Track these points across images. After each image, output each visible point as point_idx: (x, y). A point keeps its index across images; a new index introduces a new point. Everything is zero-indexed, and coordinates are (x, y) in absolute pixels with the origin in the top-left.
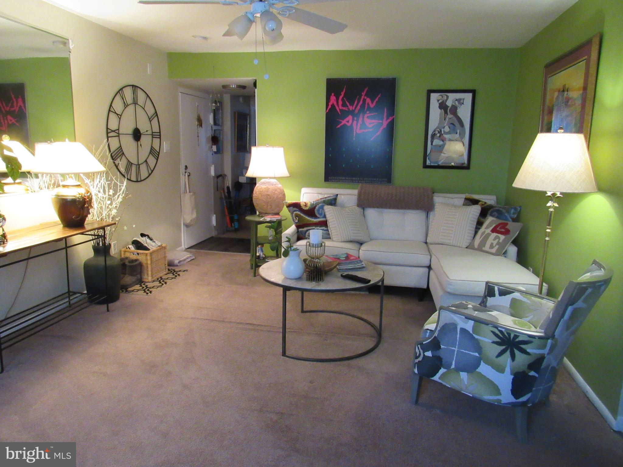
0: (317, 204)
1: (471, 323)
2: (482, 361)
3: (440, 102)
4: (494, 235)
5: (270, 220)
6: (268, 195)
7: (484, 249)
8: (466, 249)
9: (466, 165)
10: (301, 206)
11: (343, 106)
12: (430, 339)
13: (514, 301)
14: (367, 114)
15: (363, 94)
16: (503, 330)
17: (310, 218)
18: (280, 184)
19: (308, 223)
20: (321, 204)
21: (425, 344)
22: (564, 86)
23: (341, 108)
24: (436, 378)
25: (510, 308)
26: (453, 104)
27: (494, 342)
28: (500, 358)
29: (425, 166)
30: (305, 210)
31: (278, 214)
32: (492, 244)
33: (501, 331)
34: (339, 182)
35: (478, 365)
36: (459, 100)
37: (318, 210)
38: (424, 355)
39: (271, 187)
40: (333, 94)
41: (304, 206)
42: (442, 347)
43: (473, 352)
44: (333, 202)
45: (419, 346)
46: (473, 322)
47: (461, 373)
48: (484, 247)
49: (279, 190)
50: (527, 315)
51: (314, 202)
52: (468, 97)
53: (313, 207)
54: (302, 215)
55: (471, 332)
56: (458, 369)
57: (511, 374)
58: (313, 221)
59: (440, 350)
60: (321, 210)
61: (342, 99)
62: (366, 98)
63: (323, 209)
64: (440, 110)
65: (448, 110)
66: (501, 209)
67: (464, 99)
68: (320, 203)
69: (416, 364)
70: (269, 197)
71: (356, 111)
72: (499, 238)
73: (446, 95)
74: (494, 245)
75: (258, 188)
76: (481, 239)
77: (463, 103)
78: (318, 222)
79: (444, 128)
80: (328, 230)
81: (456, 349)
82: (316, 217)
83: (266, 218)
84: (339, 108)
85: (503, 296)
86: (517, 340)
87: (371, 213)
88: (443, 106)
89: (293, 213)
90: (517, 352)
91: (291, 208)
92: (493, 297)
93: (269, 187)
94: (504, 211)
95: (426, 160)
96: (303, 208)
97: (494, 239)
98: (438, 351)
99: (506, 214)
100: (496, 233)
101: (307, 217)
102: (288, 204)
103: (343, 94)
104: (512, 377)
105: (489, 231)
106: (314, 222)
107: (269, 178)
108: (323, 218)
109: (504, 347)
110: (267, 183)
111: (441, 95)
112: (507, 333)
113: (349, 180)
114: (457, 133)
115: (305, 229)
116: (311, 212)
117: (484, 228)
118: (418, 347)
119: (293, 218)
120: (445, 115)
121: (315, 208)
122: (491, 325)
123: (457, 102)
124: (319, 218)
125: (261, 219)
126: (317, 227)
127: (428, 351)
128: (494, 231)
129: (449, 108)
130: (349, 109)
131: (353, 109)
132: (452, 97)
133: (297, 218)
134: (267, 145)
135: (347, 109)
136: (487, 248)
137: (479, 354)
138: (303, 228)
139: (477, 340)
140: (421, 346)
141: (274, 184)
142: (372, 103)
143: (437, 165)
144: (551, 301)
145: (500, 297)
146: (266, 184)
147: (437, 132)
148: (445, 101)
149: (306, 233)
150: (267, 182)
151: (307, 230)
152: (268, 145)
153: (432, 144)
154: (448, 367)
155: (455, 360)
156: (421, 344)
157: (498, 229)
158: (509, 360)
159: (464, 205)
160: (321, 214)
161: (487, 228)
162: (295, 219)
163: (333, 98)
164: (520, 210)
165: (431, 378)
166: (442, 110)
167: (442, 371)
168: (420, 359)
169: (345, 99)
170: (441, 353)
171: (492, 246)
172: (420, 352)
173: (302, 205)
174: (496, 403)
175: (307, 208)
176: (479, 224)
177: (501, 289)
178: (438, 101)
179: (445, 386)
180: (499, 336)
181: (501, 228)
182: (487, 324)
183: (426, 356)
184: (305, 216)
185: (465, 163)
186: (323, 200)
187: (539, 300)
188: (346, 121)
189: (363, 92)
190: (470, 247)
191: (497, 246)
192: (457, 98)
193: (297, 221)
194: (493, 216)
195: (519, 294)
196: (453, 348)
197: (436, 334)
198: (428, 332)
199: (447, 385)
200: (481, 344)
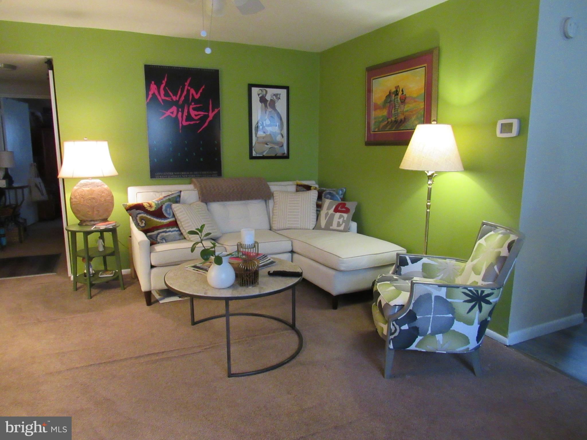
0: (162, 204)
1: (444, 289)
2: (455, 320)
3: (260, 96)
4: (338, 214)
5: (106, 228)
6: (94, 198)
7: (331, 227)
8: (313, 230)
9: (285, 155)
10: (145, 208)
11: (165, 95)
12: (405, 313)
13: (424, 265)
14: (192, 105)
15: (187, 84)
16: (472, 289)
17: (159, 219)
18: (106, 184)
19: (158, 225)
20: (167, 203)
21: (400, 319)
22: (397, 87)
23: (164, 98)
24: (413, 347)
25: (422, 272)
26: (272, 98)
27: (465, 301)
28: (470, 313)
29: (252, 157)
30: (151, 211)
31: (105, 220)
32: (339, 222)
33: (470, 291)
34: (167, 177)
35: (452, 324)
36: (276, 95)
37: (166, 210)
38: (400, 330)
39: (96, 189)
40: (153, 82)
41: (149, 207)
42: (418, 317)
43: (447, 314)
44: (178, 200)
45: (394, 323)
46: (446, 288)
47: (437, 336)
48: (332, 226)
49: (106, 192)
50: (438, 275)
51: (158, 202)
52: (283, 92)
53: (159, 207)
54: (149, 217)
55: (445, 298)
56: (434, 333)
57: (478, 324)
58: (163, 222)
59: (417, 321)
60: (168, 209)
61: (164, 89)
62: (189, 88)
63: (171, 208)
64: (261, 104)
65: (268, 104)
66: (332, 192)
67: (280, 94)
68: (166, 201)
69: (391, 341)
70: (94, 201)
71: (180, 101)
72: (343, 216)
73: (265, 90)
74: (341, 223)
75: (78, 191)
76: (327, 219)
77: (280, 98)
78: (168, 223)
79: (265, 120)
80: (180, 230)
81: (432, 316)
82: (165, 218)
83: (97, 226)
84: (161, 97)
85: (415, 263)
86: (484, 294)
87: (216, 207)
88: (263, 100)
89: (137, 216)
90: (483, 304)
91: (134, 210)
92: (406, 265)
93: (94, 189)
94: (334, 193)
95: (252, 152)
96: (149, 209)
97: (339, 218)
98: (415, 322)
99: (337, 196)
100: (339, 212)
101: (155, 219)
102: (128, 206)
103: (164, 82)
104: (479, 325)
105: (331, 211)
106: (165, 224)
107: (90, 178)
108: (172, 217)
109: (473, 303)
110: (91, 185)
111: (260, 90)
112: (476, 291)
113: (178, 175)
114: (276, 126)
115: (156, 232)
116: (158, 213)
117: (326, 209)
118: (393, 325)
119: (137, 221)
120: (265, 108)
121: (161, 207)
122: (461, 287)
123: (274, 96)
124: (168, 218)
125: (92, 228)
126: (169, 228)
127: (405, 325)
128: (336, 210)
129: (268, 102)
130: (172, 99)
131: (177, 99)
132: (271, 92)
133: (143, 221)
134: (85, 139)
135: (170, 99)
136: (334, 226)
137: (452, 315)
138: (154, 232)
139: (450, 303)
140: (396, 322)
141: (100, 184)
142: (197, 94)
143: (262, 155)
144: (453, 260)
145: (413, 264)
146: (88, 186)
147: (260, 125)
148: (264, 96)
149: (157, 236)
150: (89, 183)
151: (158, 234)
152: (87, 139)
153: (256, 136)
154: (424, 334)
155: (431, 326)
156: (396, 320)
157: (339, 209)
158: (478, 312)
159: (297, 191)
160: (169, 214)
161: (329, 208)
162: (140, 223)
163: (153, 86)
164: (346, 191)
165: (408, 349)
166: (263, 104)
167: (419, 338)
168: (396, 334)
169: (167, 88)
170: (417, 324)
171: (339, 225)
172: (395, 328)
173: (146, 206)
174: (465, 352)
175: (153, 209)
176: (319, 207)
177: (412, 257)
178: (259, 95)
179: (421, 352)
180: (470, 295)
181: (342, 208)
182: (458, 287)
183: (403, 330)
184: (152, 218)
185: (284, 153)
186: (167, 198)
187: (444, 260)
188: (171, 113)
189: (186, 82)
190: (317, 227)
191: (344, 224)
192: (275, 93)
193: (143, 225)
194: (327, 198)
195: (427, 259)
196: (429, 316)
197: (411, 308)
198: (397, 308)
199: (422, 350)
200: (454, 306)
